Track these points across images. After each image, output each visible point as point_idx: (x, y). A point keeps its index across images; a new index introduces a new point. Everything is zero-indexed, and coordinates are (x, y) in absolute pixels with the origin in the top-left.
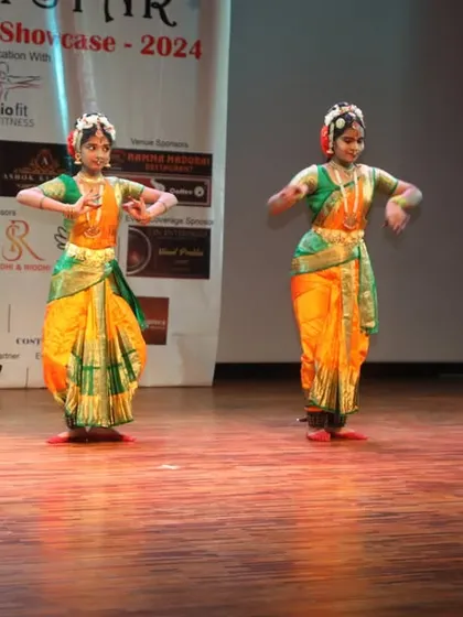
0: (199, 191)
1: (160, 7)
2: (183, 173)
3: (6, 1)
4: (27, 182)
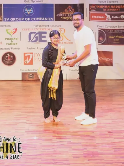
0: (122, 17)
4: (64, 16)
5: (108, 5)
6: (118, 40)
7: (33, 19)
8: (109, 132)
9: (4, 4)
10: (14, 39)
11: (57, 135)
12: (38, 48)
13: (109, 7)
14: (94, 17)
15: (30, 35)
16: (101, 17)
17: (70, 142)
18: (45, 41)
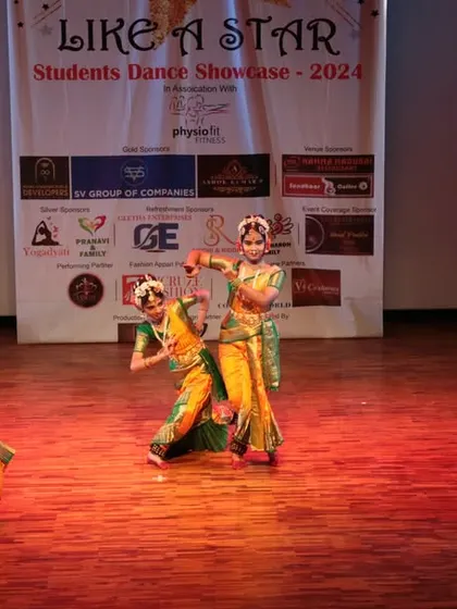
0: (363, 186)
1: (325, 40)
2: (348, 172)
3: (200, 47)
4: (222, 185)
5: (327, 157)
6: (353, 243)
7: (144, 193)
8: (337, 463)
9: (72, 158)
10: (100, 241)
11: (212, 473)
12: (156, 264)
13: (330, 162)
14: (294, 186)
15: (138, 231)
16: (311, 187)
17: (245, 487)
18: (175, 247)
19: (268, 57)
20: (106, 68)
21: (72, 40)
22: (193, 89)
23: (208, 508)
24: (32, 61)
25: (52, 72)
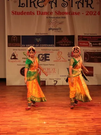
0: (100, 44)
1: (90, 5)
2: (96, 40)
3: (56, 6)
4: (62, 44)
6: (97, 59)
7: (41, 45)
8: (93, 119)
9: (22, 36)
11: (59, 121)
12: (44, 64)
13: (91, 37)
14: (81, 44)
15: (39, 55)
16: (86, 44)
17: (68, 125)
18: (49, 60)
19: (74, 9)
20: (31, 12)
21: (22, 4)
22: (54, 18)
23: (58, 131)
24: (11, 10)
25: (17, 13)
